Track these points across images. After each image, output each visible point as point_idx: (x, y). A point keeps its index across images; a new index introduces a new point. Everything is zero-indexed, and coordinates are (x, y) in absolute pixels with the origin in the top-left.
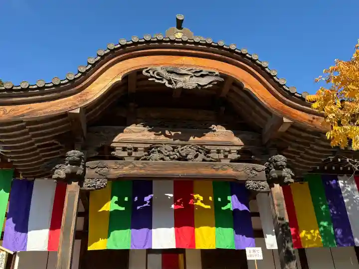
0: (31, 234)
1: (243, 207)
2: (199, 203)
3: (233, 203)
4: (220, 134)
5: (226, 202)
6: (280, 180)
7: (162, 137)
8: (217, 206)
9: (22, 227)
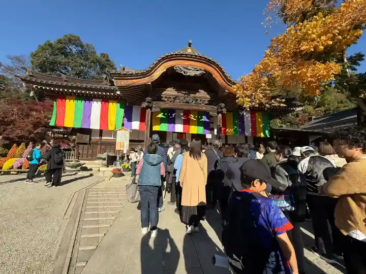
0: (133, 122)
1: (207, 120)
2: (192, 118)
3: (204, 119)
4: (202, 94)
5: (202, 118)
6: (221, 112)
8: (198, 119)
9: (130, 120)
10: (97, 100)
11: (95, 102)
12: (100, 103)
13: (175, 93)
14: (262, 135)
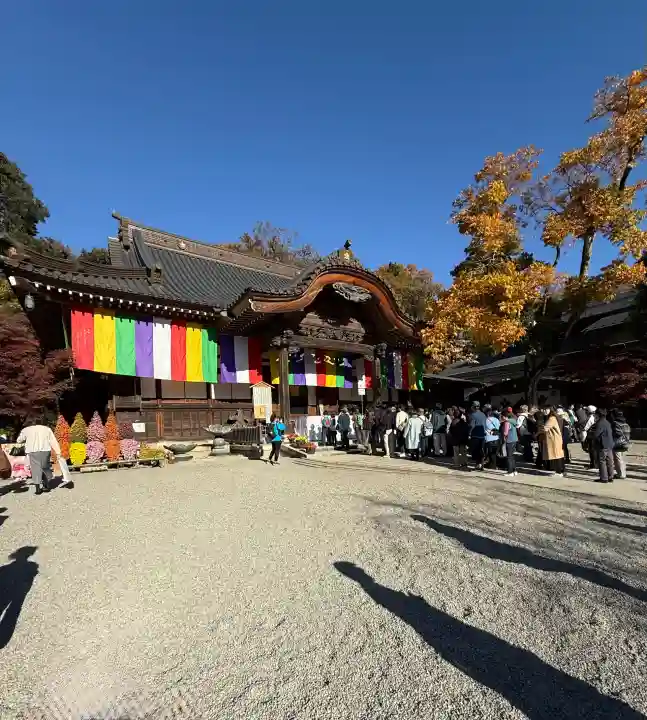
0: (238, 373)
1: (349, 366)
2: (328, 361)
3: (345, 363)
4: (355, 325)
5: (342, 362)
6: (380, 357)
7: (326, 324)
8: (337, 363)
9: (232, 368)
10: (163, 320)
11: (159, 326)
12: (168, 327)
13: (319, 322)
14: (416, 387)
